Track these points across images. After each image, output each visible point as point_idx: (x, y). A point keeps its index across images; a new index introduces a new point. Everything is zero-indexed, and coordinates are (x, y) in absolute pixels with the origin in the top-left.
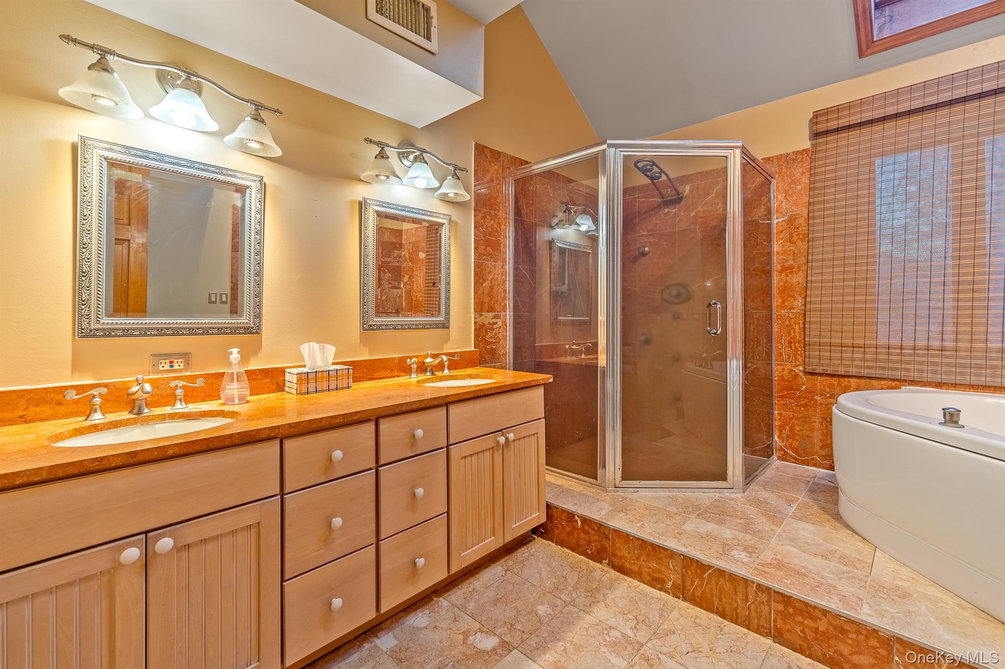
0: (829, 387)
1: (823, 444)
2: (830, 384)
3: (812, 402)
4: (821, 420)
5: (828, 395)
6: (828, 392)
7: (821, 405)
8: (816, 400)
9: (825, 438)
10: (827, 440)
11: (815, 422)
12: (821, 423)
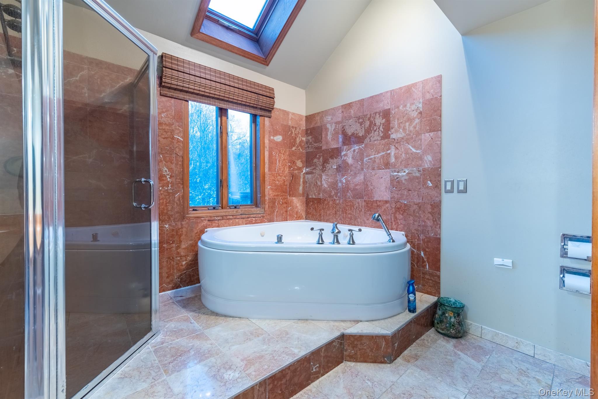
0: (171, 237)
1: (168, 275)
2: (172, 235)
3: (162, 249)
4: (167, 259)
5: (171, 242)
6: (171, 241)
7: (167, 249)
8: (164, 247)
9: (169, 270)
10: (170, 272)
11: (164, 262)
12: (167, 262)
